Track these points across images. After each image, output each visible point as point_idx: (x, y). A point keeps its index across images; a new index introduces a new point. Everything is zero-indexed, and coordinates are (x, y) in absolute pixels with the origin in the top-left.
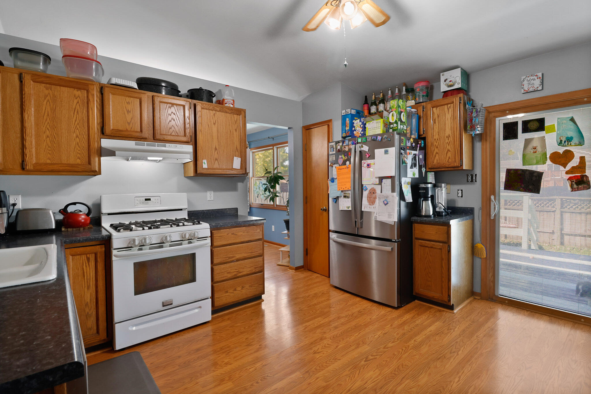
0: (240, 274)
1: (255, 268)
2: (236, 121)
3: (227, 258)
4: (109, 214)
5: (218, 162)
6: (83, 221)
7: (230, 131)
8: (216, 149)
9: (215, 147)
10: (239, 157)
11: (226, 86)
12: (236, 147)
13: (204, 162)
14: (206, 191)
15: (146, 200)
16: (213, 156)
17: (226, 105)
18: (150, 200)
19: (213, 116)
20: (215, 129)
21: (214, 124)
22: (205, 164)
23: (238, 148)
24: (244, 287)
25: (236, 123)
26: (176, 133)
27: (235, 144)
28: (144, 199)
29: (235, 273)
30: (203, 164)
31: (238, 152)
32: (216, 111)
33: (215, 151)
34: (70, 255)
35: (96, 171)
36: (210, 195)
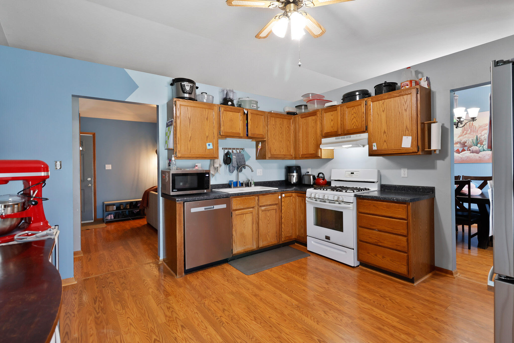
0: (381, 244)
1: (397, 245)
2: (406, 101)
3: (369, 225)
4: (335, 180)
5: (387, 143)
6: (321, 182)
7: (399, 113)
8: (385, 132)
9: (384, 131)
10: (410, 136)
11: (408, 68)
12: (406, 127)
13: (374, 145)
14: (400, 169)
15: (352, 173)
16: (382, 139)
17: (402, 88)
18: (353, 173)
19: (382, 105)
20: (383, 116)
21: (383, 111)
22: (375, 146)
23: (409, 127)
24: (385, 257)
25: (406, 103)
26: (356, 127)
27: (405, 124)
28: (350, 172)
29: (376, 241)
30: (373, 146)
31: (408, 131)
32: (384, 100)
33: (384, 134)
34: (297, 196)
35: (319, 157)
36: (404, 172)
